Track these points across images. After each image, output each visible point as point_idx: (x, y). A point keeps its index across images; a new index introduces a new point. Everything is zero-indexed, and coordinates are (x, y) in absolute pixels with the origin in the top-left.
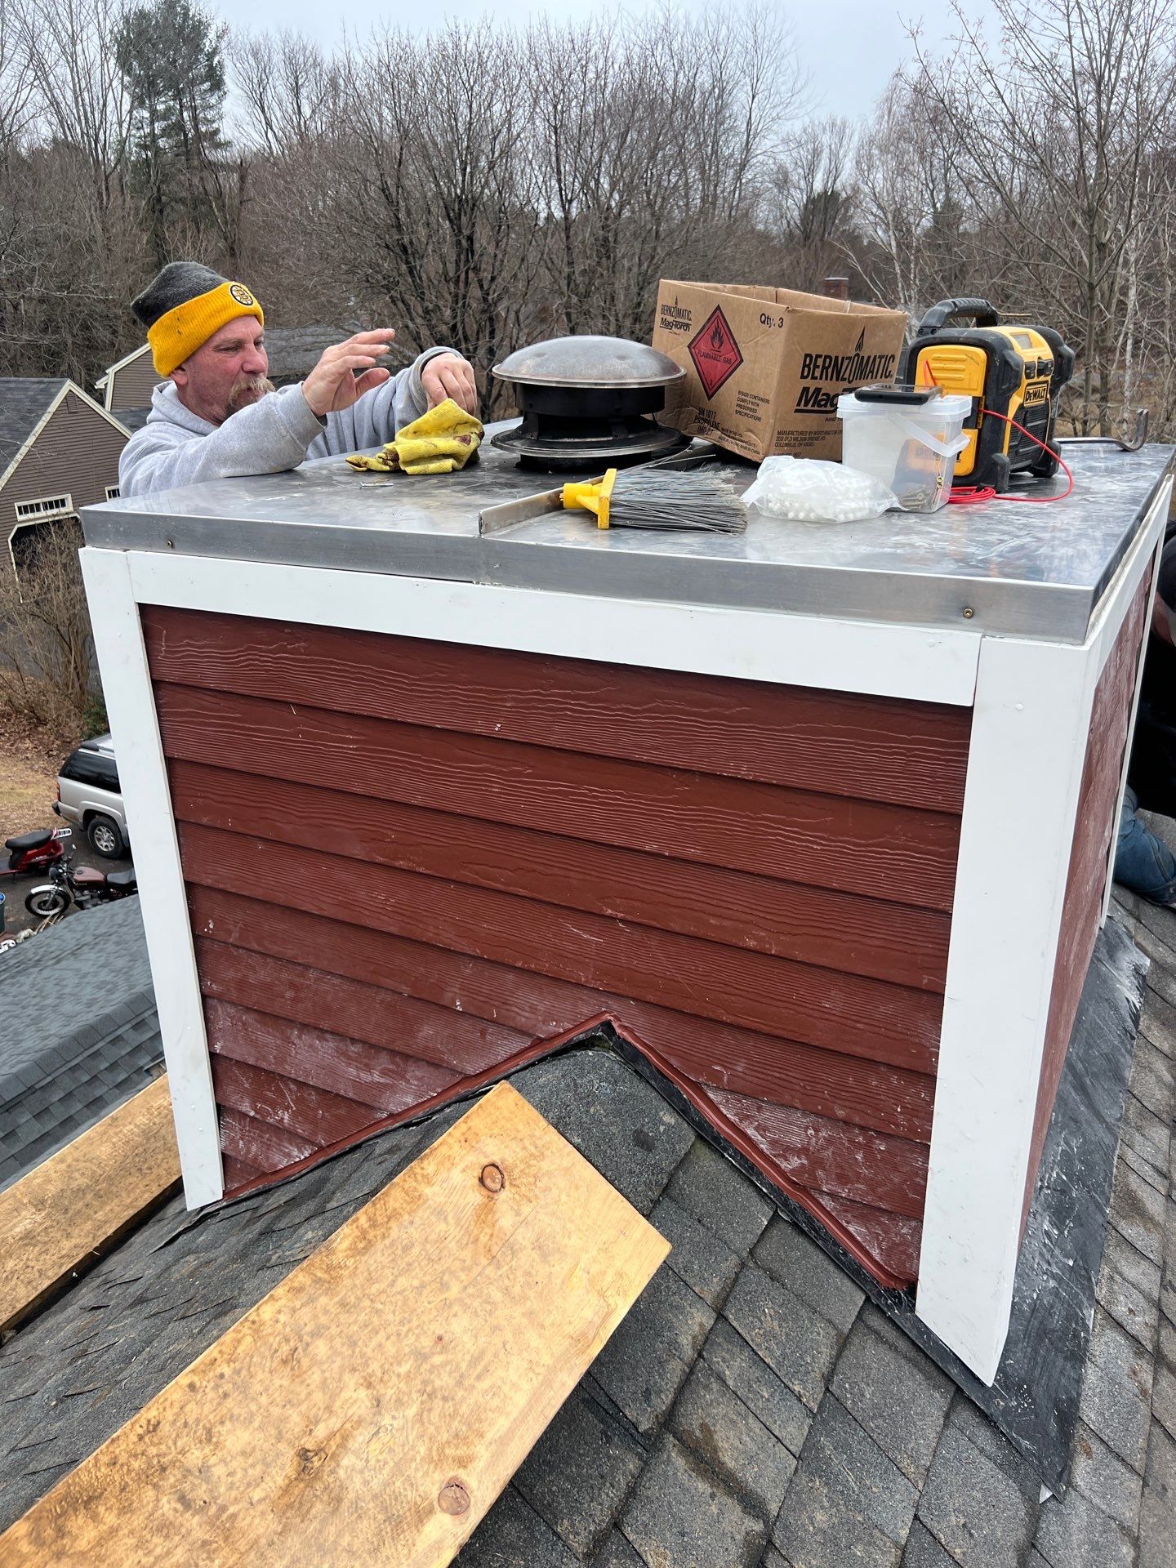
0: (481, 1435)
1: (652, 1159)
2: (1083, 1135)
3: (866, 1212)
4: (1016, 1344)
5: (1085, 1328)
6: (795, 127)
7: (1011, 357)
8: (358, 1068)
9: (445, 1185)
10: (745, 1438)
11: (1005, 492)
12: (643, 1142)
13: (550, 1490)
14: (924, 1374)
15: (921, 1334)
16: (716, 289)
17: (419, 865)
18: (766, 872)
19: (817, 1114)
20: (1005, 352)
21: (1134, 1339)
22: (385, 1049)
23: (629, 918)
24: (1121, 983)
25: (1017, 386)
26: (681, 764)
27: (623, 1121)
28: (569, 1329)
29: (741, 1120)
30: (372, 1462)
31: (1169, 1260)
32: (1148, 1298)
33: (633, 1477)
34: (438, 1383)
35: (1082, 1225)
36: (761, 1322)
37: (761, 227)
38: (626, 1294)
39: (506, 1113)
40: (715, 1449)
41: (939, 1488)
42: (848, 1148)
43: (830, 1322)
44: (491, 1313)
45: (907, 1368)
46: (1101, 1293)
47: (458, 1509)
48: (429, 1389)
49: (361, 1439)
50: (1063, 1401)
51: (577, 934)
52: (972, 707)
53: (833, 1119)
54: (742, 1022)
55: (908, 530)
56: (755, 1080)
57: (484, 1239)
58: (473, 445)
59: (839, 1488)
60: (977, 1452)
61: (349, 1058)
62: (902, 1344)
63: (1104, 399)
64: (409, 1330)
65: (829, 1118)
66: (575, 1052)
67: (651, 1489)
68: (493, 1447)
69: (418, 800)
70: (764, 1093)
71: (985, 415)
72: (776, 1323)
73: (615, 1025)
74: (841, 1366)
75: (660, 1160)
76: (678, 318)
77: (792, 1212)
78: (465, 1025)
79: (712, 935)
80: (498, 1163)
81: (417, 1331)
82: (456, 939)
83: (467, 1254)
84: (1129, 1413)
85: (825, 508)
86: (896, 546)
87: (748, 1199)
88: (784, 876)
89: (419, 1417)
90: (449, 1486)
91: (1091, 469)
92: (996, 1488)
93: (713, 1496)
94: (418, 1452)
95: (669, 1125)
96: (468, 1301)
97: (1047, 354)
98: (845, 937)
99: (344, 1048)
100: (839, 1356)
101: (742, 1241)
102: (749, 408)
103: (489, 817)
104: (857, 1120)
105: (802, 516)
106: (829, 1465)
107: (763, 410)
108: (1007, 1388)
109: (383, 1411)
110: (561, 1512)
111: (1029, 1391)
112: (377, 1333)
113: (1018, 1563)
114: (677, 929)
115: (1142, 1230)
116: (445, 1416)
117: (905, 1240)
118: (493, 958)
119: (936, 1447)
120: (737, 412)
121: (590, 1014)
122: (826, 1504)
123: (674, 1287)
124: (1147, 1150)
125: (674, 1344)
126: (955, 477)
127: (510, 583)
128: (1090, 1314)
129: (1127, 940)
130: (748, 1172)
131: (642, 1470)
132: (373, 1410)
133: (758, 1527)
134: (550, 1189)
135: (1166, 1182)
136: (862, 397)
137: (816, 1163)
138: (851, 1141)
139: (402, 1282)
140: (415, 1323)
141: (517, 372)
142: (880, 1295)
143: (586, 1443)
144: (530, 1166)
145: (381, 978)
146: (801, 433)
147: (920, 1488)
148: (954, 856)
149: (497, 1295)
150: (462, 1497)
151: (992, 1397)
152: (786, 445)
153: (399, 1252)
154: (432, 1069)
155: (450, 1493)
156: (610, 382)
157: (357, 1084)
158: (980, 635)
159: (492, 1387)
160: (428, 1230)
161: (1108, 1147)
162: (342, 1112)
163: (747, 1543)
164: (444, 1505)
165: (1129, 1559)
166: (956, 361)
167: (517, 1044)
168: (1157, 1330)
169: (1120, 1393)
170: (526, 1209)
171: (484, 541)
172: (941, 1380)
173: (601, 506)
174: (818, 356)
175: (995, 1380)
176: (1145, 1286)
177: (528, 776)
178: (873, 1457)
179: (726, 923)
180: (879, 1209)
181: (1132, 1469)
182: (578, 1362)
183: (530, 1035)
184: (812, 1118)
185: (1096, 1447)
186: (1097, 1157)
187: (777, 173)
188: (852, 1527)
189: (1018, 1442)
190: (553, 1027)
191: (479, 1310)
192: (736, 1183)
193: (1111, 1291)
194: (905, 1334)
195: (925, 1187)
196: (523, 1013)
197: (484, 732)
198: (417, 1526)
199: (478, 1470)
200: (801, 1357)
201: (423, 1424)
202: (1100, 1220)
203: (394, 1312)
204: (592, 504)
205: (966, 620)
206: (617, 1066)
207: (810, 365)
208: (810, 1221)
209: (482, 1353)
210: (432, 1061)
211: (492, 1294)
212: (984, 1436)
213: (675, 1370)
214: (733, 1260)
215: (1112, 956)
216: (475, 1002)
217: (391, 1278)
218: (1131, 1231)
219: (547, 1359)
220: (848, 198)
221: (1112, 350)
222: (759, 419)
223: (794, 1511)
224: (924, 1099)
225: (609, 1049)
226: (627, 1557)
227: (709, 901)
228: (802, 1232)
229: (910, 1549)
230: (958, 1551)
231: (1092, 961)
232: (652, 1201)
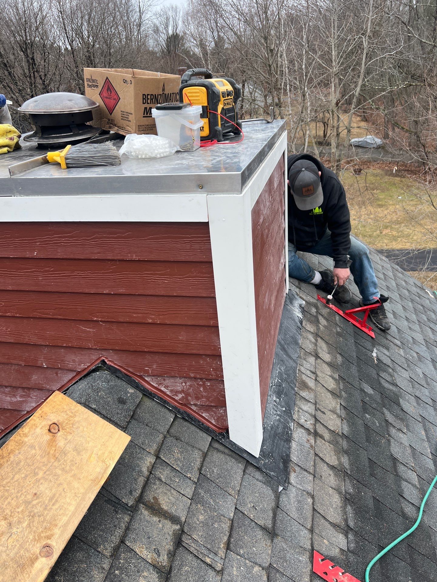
0: (56, 525)
1: (125, 407)
2: (285, 365)
3: (207, 408)
4: (266, 441)
5: (291, 430)
6: (158, 9)
7: (215, 90)
8: (10, 397)
9: (33, 436)
10: (171, 498)
11: (222, 141)
12: (122, 401)
13: (94, 537)
14: (235, 459)
15: (232, 445)
16: (108, 71)
17: (16, 313)
18: (150, 294)
19: (185, 377)
20: (213, 88)
21: (307, 430)
22: (19, 387)
23: (103, 320)
24: (295, 311)
25: (219, 100)
26: (109, 257)
27: (113, 395)
28: (91, 477)
29: (159, 385)
30: (10, 547)
31: (317, 401)
32: (311, 415)
33: (127, 523)
34: (36, 511)
35: (287, 396)
36: (174, 456)
37: (151, 49)
38: (113, 459)
39: (58, 403)
40: (159, 505)
41: (243, 496)
42: (197, 387)
43: (199, 449)
44: (57, 479)
45: (228, 458)
46: (295, 417)
47: (48, 555)
48: (32, 514)
49: (4, 539)
50: (284, 456)
51: (85, 330)
52: (208, 222)
53: (190, 378)
54: (152, 350)
55: (183, 158)
56: (161, 370)
57: (52, 452)
58: (15, 141)
59: (207, 505)
60: (256, 480)
61: (6, 393)
62: (226, 451)
63: (280, 107)
64: (21, 494)
65: (189, 378)
66: (92, 374)
67: (135, 525)
68: (62, 528)
69: (10, 288)
70: (165, 374)
71: (210, 112)
72: (179, 455)
73: (106, 361)
74: (205, 463)
75: (129, 406)
76: (93, 84)
77: (181, 414)
78: (49, 372)
79: (135, 320)
80: (56, 422)
81: (25, 494)
82: (37, 340)
83: (45, 460)
84: (307, 454)
85: (151, 153)
86: (176, 165)
87: (165, 413)
88: (157, 294)
89: (29, 526)
90: (44, 547)
91: (254, 130)
92: (263, 491)
93: (160, 521)
94: (30, 538)
95: (132, 393)
96: (47, 477)
97: (230, 88)
98: (182, 312)
99: (3, 390)
100: (204, 460)
101: (164, 429)
102: (126, 117)
103: (40, 290)
104: (198, 376)
105: (144, 156)
106: (203, 499)
107: (131, 117)
108: (264, 456)
109: (13, 527)
110: (99, 543)
111: (272, 456)
112: (7, 498)
113: (273, 514)
114: (122, 321)
115: (307, 393)
116: (40, 522)
117: (222, 414)
118: (54, 345)
119: (241, 483)
120: (122, 119)
121: (96, 359)
122: (203, 512)
123: (138, 451)
124: (308, 366)
125: (140, 471)
126: (201, 137)
127: (28, 195)
128: (292, 425)
129: (296, 296)
130: (164, 403)
131: (131, 519)
132: (8, 528)
133: (178, 527)
134: (79, 427)
135: (315, 375)
136: (158, 108)
137: (187, 394)
138: (198, 384)
139: (17, 477)
140: (24, 491)
141: (27, 109)
142: (216, 436)
143: (108, 516)
144: (70, 421)
145: (12, 361)
146: (147, 125)
147: (236, 498)
148: (213, 277)
149: (59, 472)
150: (50, 550)
151: (259, 461)
152: (142, 130)
153: (15, 466)
154: (40, 391)
155: (45, 550)
156: (66, 110)
157: (11, 403)
158: (206, 195)
159: (59, 507)
160: (27, 454)
161: (294, 367)
162: (8, 415)
163: (174, 534)
164: (42, 555)
165: (311, 503)
166: (196, 93)
167: (71, 375)
168: (315, 425)
169: (304, 449)
170: (69, 437)
171: (13, 179)
172: (241, 459)
173: (61, 160)
174: (148, 95)
175: (260, 455)
176: (310, 411)
177: (52, 271)
178: (219, 492)
179: (139, 315)
180: (212, 406)
181: (310, 473)
182: (95, 488)
183: (75, 371)
184: (183, 379)
185: (297, 469)
186: (291, 372)
187: (154, 27)
188: (212, 518)
189: (270, 474)
190: (83, 366)
191: (52, 479)
192: (160, 408)
193: (299, 415)
194: (227, 447)
195: (225, 395)
196: (70, 363)
197: (30, 256)
198: (31, 565)
199: (56, 538)
200: (190, 464)
201: (30, 528)
202: (293, 392)
203: (14, 489)
204: (58, 159)
205: (200, 190)
206: (108, 376)
207: (145, 98)
208: (188, 415)
209: (54, 495)
210: (39, 388)
211: (57, 472)
212: (258, 475)
213: (141, 481)
214: (161, 436)
215: (291, 303)
216: (51, 363)
217: (12, 476)
218: (304, 394)
219: (82, 491)
220: (182, 36)
221: (280, 89)
222: (130, 121)
223: (191, 518)
224: (219, 364)
225: (104, 370)
226: (128, 552)
227: (132, 308)
228: (186, 420)
229: (235, 519)
230: (252, 516)
231: (284, 305)
232: (127, 422)
